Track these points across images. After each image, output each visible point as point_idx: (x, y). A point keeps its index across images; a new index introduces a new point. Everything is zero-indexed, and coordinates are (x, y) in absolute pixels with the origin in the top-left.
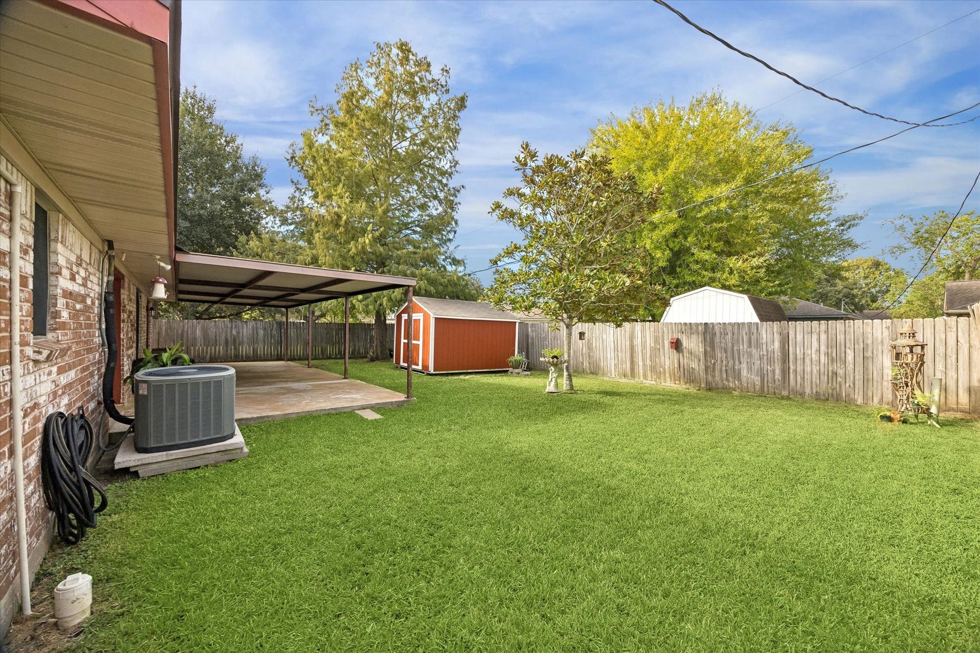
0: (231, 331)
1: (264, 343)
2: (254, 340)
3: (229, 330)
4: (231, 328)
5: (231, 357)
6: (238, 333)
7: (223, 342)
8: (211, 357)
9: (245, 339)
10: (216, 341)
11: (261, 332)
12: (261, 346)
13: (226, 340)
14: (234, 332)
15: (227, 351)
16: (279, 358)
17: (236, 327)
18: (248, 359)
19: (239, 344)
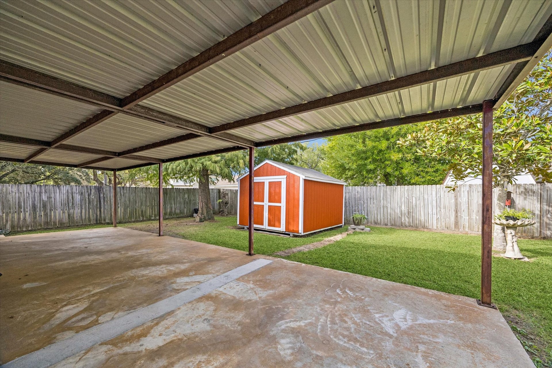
0: (40, 195)
1: (82, 208)
2: (69, 203)
3: (37, 195)
4: (40, 193)
5: (41, 225)
6: (49, 198)
7: (29, 209)
8: (13, 227)
9: (58, 204)
10: (20, 207)
11: (78, 197)
12: (77, 211)
13: (34, 207)
14: (44, 197)
15: (35, 218)
16: (99, 223)
17: (46, 192)
18: (62, 226)
19: (51, 210)
